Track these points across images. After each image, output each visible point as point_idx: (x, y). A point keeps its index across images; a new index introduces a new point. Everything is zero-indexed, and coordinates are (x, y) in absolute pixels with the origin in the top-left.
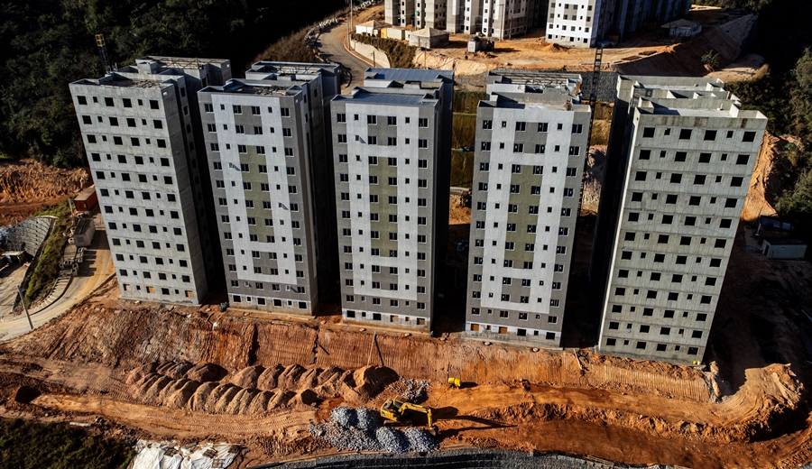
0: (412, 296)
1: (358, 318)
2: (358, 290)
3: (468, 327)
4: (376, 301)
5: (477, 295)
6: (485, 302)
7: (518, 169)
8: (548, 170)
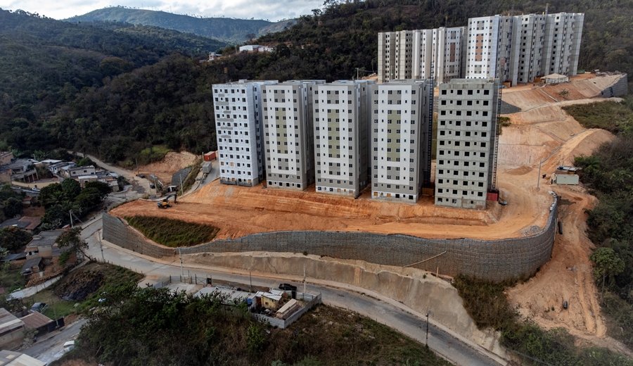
0: (347, 178)
1: (323, 191)
2: (323, 176)
3: (373, 194)
4: (331, 181)
5: (376, 176)
6: (380, 180)
7: (390, 112)
8: (403, 112)
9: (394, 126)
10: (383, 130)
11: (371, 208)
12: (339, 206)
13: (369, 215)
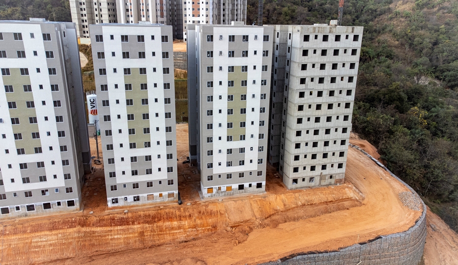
0: (164, 176)
1: (121, 203)
2: (120, 180)
4: (136, 186)
5: (211, 166)
6: (217, 170)
7: (231, 69)
8: (250, 68)
9: (237, 90)
10: (220, 97)
11: (211, 214)
12: (160, 223)
13: (215, 227)
